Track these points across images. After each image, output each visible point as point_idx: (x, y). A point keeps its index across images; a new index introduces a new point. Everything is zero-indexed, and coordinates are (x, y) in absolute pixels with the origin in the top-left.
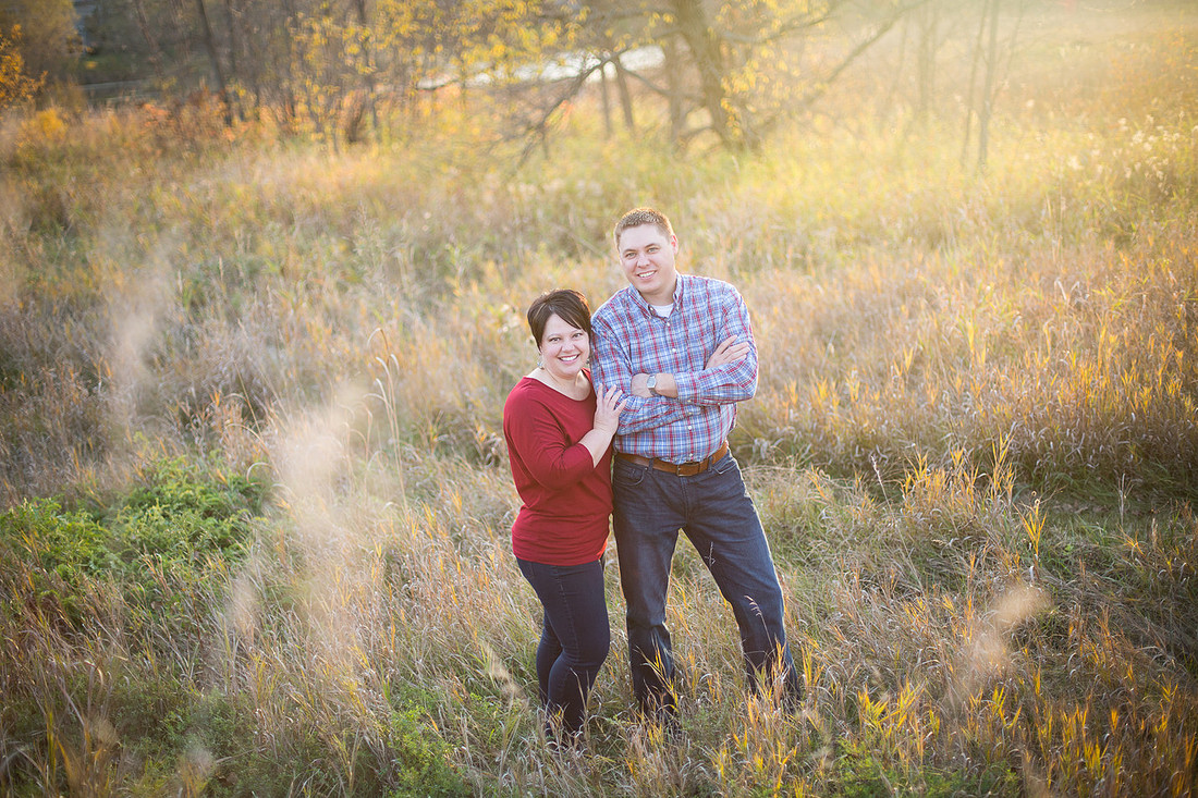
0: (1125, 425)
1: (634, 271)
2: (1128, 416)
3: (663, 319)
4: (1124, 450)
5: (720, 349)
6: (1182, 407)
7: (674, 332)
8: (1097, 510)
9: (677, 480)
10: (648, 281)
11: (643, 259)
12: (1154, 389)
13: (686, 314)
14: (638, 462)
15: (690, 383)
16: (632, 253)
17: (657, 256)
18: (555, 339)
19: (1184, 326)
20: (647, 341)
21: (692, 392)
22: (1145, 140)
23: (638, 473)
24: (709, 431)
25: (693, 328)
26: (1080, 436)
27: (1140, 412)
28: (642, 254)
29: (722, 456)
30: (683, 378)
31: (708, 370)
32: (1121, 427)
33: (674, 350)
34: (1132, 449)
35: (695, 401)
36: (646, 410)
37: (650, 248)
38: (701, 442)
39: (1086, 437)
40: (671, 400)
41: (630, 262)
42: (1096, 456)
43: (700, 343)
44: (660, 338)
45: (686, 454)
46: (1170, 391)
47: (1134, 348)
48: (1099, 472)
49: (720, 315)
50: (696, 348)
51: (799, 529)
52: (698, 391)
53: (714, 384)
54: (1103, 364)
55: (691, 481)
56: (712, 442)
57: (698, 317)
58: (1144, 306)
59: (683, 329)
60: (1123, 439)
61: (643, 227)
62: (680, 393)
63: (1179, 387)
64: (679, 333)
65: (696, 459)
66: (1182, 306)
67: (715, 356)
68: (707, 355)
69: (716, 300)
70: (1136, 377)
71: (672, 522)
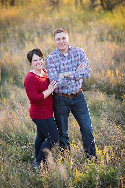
1: (59, 44)
3: (65, 57)
5: (80, 66)
7: (68, 60)
9: (69, 99)
10: (63, 47)
11: (62, 41)
13: (71, 56)
14: (59, 95)
15: (73, 74)
16: (59, 39)
17: (65, 40)
18: (35, 61)
20: (61, 62)
21: (74, 76)
23: (59, 98)
24: (76, 86)
25: (73, 59)
28: (61, 40)
29: (80, 92)
30: (71, 73)
31: (77, 70)
33: (68, 65)
35: (74, 78)
36: (62, 81)
37: (64, 38)
38: (75, 89)
40: (68, 78)
41: (58, 42)
43: (75, 63)
44: (65, 62)
45: (71, 92)
49: (80, 56)
50: (74, 64)
51: (97, 107)
52: (75, 76)
53: (79, 74)
55: (73, 99)
56: (78, 89)
57: (74, 57)
59: (70, 60)
61: (62, 33)
62: (71, 76)
64: (69, 61)
65: (74, 93)
67: (78, 67)
68: (77, 67)
69: (79, 52)
71: (68, 110)
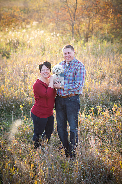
0: (12, 99)
2: (12, 97)
4: (12, 105)
6: (24, 95)
8: (6, 119)
10: (68, 59)
12: (18, 92)
16: (65, 53)
18: (44, 70)
19: (23, 77)
22: (12, 33)
26: (2, 102)
27: (15, 97)
32: (11, 100)
34: (14, 105)
39: (3, 103)
41: (65, 55)
42: (5, 107)
46: (21, 92)
47: (13, 82)
48: (6, 111)
54: (6, 86)
58: (14, 72)
60: (11, 103)
63: (23, 91)
66: (23, 72)
70: (14, 89)
